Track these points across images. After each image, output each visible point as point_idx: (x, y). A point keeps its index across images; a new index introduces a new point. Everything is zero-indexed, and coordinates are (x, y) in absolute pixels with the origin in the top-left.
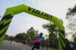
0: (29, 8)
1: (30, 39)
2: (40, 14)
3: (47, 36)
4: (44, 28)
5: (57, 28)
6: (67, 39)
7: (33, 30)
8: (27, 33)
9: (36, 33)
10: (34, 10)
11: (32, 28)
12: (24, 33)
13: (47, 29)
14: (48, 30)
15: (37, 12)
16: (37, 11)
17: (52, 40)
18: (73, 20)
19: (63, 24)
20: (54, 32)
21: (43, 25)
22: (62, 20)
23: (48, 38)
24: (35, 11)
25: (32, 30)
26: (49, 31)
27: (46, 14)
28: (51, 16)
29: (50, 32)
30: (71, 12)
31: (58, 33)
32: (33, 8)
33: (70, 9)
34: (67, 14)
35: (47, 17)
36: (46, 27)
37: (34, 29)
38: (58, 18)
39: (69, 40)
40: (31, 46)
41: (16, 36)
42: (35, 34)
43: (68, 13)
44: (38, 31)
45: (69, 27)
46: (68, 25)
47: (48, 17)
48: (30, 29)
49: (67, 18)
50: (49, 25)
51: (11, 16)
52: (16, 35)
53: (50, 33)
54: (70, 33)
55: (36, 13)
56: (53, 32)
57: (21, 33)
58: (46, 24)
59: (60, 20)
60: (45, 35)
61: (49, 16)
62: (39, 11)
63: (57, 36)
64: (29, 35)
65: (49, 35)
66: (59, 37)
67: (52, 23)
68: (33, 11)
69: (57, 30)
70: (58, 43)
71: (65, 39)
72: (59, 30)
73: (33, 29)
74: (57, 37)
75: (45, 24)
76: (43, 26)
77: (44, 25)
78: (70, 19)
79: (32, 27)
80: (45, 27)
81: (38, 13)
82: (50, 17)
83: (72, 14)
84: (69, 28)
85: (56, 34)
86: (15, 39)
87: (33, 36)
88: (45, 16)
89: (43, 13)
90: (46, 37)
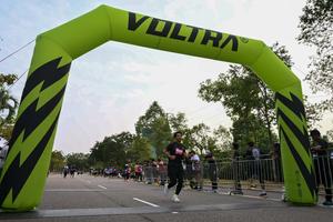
0: (132, 16)
1: (154, 156)
2: (183, 38)
3: (223, 130)
4: (208, 99)
5: (265, 92)
6: (315, 133)
7: (163, 115)
8: (138, 130)
9: (176, 126)
10: (155, 22)
11: (155, 108)
12: (124, 134)
13: (223, 99)
14: (225, 104)
15: (171, 32)
16: (169, 24)
17: (251, 144)
19: (289, 66)
20: (254, 111)
21: (203, 88)
22: (283, 52)
23: (231, 139)
24: (160, 28)
25: (158, 116)
26: (231, 110)
27: (208, 33)
28: (231, 37)
29: (234, 113)
30: (322, 6)
31: (272, 112)
32: (146, 18)
34: (304, 19)
35: (216, 44)
36: (216, 96)
37: (165, 111)
38: (264, 45)
39: (325, 137)
41: (93, 150)
42: (173, 131)
43: (308, 11)
44: (181, 117)
45: (319, 77)
46: (314, 68)
47: (222, 47)
48: (149, 114)
49: (305, 37)
50: (229, 82)
51: (59, 66)
53: (237, 117)
54: (326, 106)
55: (163, 38)
56: (248, 110)
57: (114, 137)
58: (213, 81)
59: (276, 53)
60: (217, 128)
61: (224, 38)
62: (178, 26)
63: (269, 124)
64: (147, 139)
65: (235, 125)
66: (281, 128)
67: (242, 73)
68: (151, 30)
69: (266, 97)
71: (306, 132)
72: (278, 96)
73: (160, 111)
74: (270, 132)
75: (208, 81)
76: (200, 92)
77: (205, 88)
78: (320, 39)
79: (155, 104)
80: (212, 96)
81: (171, 37)
82: (231, 42)
83: (329, 13)
84: (321, 81)
85: (266, 115)
86: (91, 163)
87: (164, 142)
88: (205, 42)
89: (195, 31)
90: (219, 139)
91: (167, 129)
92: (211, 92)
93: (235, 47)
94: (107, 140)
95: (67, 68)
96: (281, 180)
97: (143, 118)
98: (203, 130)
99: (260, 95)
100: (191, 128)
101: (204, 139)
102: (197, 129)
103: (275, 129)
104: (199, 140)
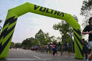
0: (35, 6)
1: (40, 44)
2: (49, 12)
3: (59, 38)
4: (55, 29)
7: (43, 33)
8: (36, 37)
9: (46, 36)
10: (42, 8)
11: (41, 31)
12: (32, 38)
13: (59, 29)
14: (60, 31)
15: (46, 11)
16: (45, 8)
18: (89, 16)
19: (77, 21)
20: (68, 33)
21: (54, 26)
22: (76, 17)
23: (61, 40)
25: (41, 33)
26: (61, 32)
27: (56, 11)
28: (62, 13)
29: (62, 33)
30: (87, 6)
31: (72, 34)
32: (39, 6)
33: (86, 2)
34: (82, 9)
35: (58, 15)
36: (58, 28)
39: (86, 41)
40: (42, 52)
42: (45, 37)
43: (83, 7)
44: (48, 34)
45: (85, 25)
46: (84, 22)
47: (60, 15)
48: (39, 33)
49: (82, 14)
50: (61, 25)
51: (14, 18)
52: (23, 41)
53: (63, 34)
56: (66, 33)
57: (29, 39)
59: (74, 18)
60: (57, 37)
61: (60, 13)
62: (48, 9)
63: (71, 37)
64: (38, 39)
65: (62, 36)
66: (74, 38)
67: (65, 23)
69: (71, 29)
70: (74, 45)
71: (81, 39)
72: (74, 29)
73: (42, 32)
75: (56, 24)
76: (53, 27)
78: (86, 15)
79: (41, 30)
80: (56, 28)
83: (88, 8)
85: (71, 34)
86: (22, 46)
87: (43, 40)
89: (53, 11)
90: (58, 40)
91: (44, 37)
92: (56, 27)
93: (63, 16)
94: (27, 39)
95: (16, 19)
96: (74, 52)
97: (37, 34)
98: (54, 38)
99: (69, 29)
100: (50, 37)
101: (54, 40)
102: (52, 37)
103: (73, 38)
104: (52, 40)
